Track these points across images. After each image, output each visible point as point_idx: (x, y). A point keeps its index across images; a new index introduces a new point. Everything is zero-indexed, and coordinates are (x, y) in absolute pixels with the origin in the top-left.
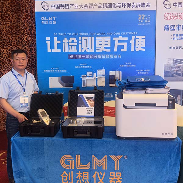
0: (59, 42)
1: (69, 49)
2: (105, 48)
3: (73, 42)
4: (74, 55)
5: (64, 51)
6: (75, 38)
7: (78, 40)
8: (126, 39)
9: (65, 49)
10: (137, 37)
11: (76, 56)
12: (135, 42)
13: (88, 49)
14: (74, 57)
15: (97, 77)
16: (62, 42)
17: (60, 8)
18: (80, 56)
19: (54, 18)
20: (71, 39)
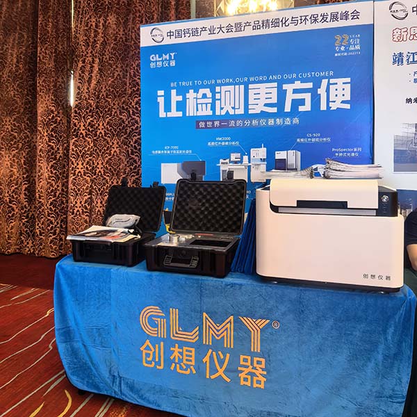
0: (180, 98)
1: (197, 110)
2: (266, 105)
3: (204, 96)
4: (206, 122)
5: (187, 115)
6: (209, 89)
7: (214, 92)
8: (310, 85)
9: (191, 111)
10: (332, 81)
11: (209, 124)
12: (328, 91)
13: (233, 108)
14: (206, 125)
15: (249, 162)
16: (185, 99)
17: (183, 36)
18: (217, 123)
19: (172, 54)
20: (202, 91)
